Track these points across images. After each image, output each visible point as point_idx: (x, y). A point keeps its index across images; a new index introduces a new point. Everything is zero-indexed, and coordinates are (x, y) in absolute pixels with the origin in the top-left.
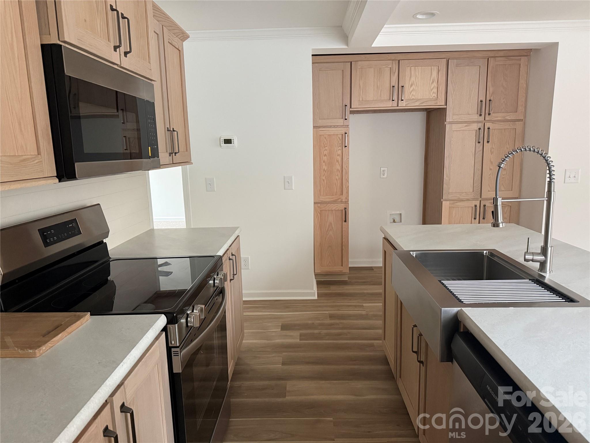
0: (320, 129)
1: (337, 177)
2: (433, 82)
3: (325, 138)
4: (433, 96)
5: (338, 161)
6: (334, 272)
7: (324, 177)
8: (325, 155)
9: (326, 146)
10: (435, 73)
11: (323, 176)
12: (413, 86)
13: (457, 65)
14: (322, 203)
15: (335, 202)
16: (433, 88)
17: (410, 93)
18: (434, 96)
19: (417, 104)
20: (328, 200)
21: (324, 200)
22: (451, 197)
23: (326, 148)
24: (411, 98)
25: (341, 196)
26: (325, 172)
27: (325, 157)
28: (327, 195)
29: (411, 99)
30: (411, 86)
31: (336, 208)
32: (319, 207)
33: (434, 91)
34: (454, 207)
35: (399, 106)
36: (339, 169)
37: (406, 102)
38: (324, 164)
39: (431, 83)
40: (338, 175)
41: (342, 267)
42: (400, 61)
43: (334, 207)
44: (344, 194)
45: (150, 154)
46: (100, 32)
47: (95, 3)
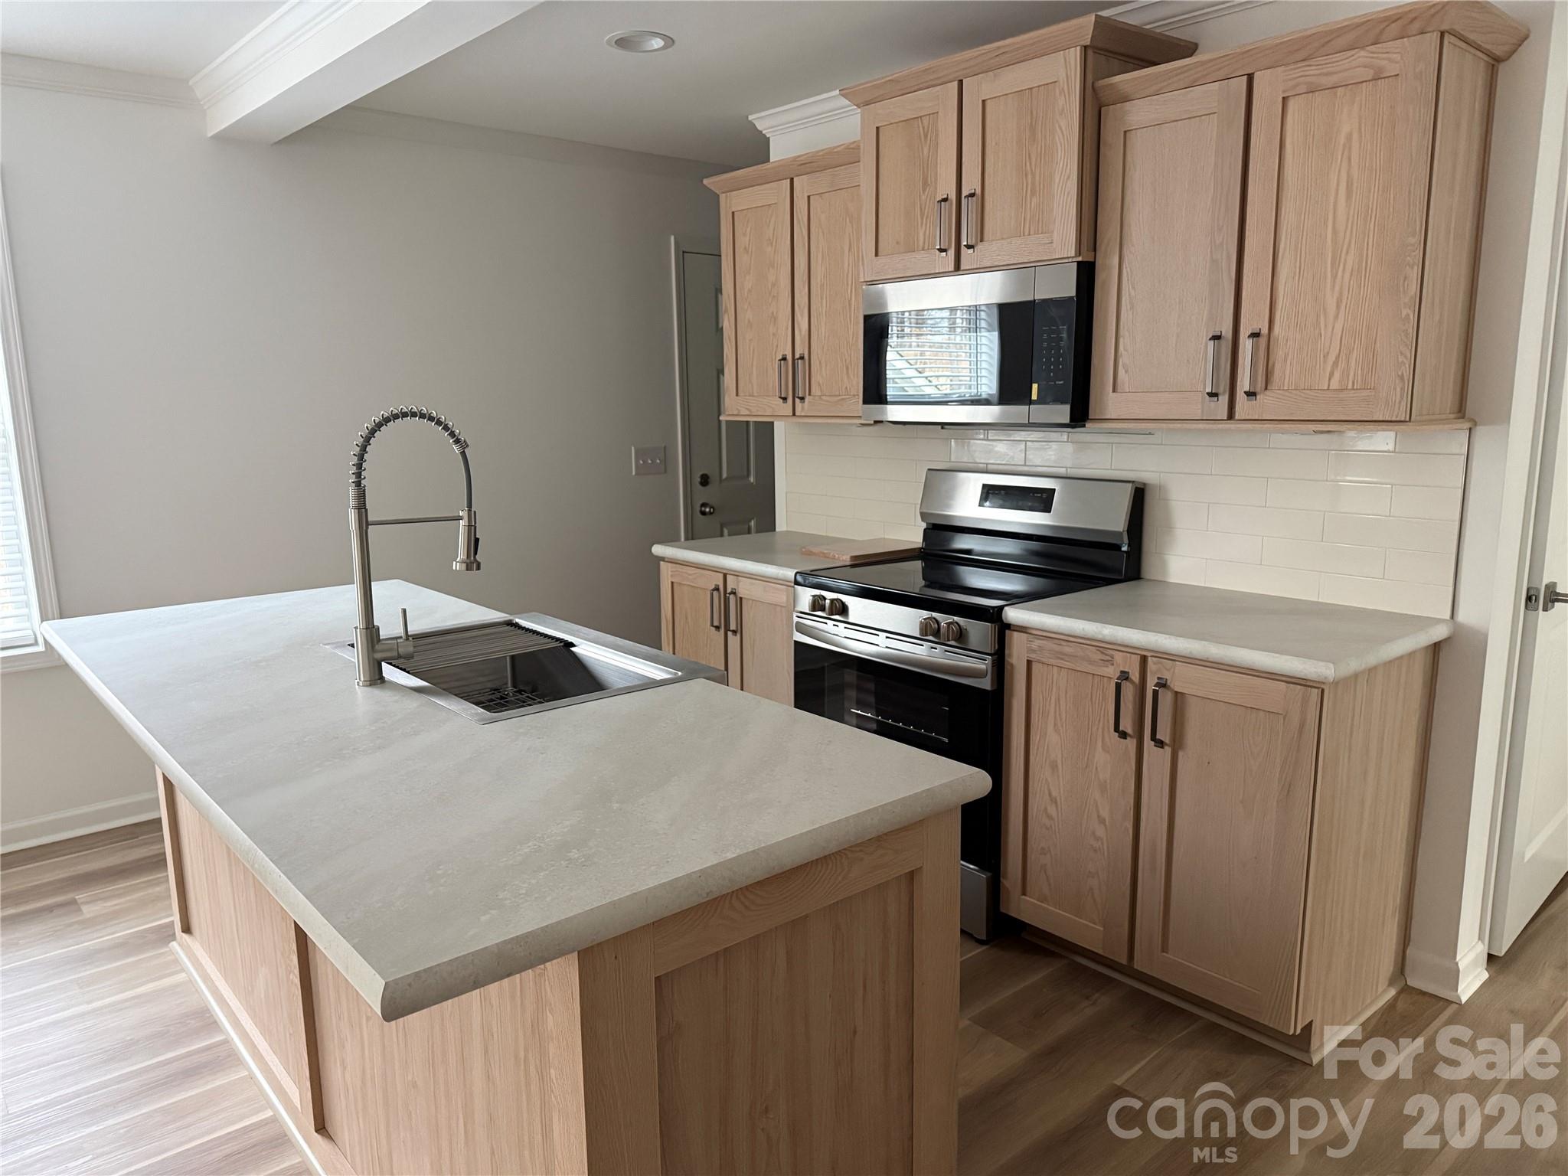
45: (1034, 397)
46: (924, 243)
47: (918, 210)
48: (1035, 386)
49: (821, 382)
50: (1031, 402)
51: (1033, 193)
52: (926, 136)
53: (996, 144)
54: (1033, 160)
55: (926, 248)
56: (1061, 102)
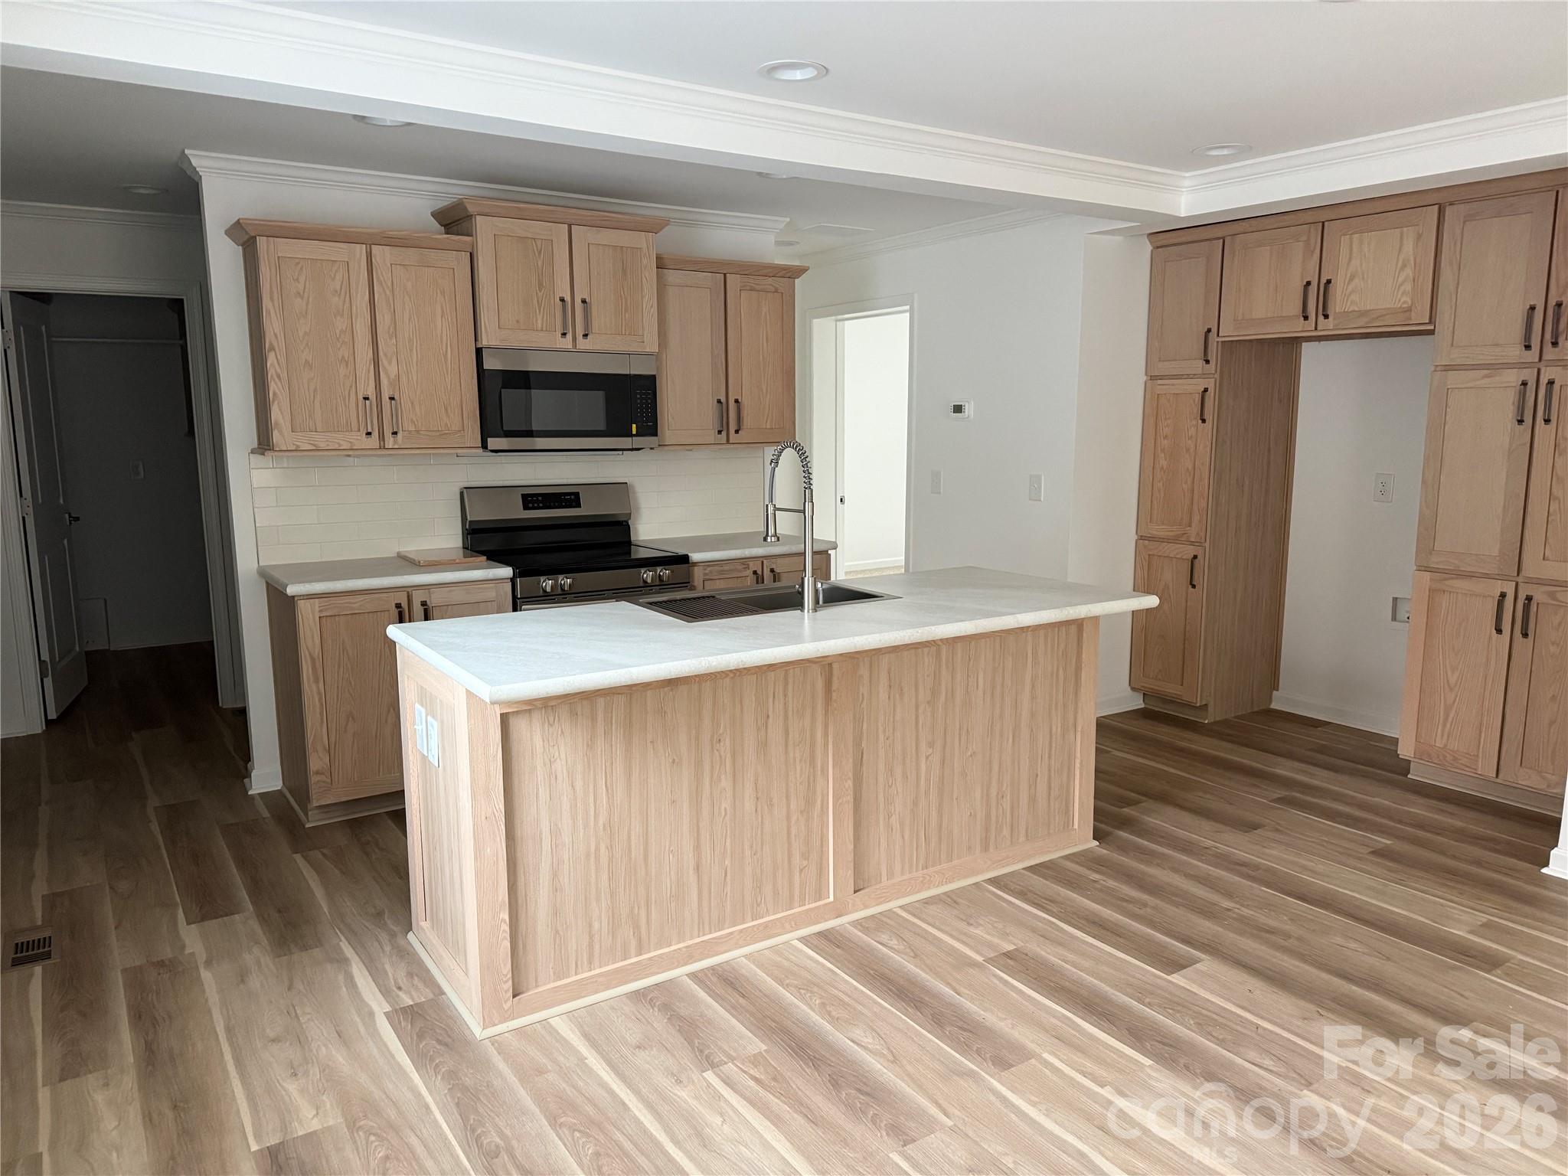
0: (1160, 382)
1: (1184, 486)
2: (1404, 266)
3: (1169, 401)
4: (1402, 300)
5: (1188, 450)
6: (1166, 694)
7: (1161, 484)
8: (1166, 436)
9: (1169, 418)
10: (1409, 246)
11: (1159, 481)
12: (1356, 281)
13: (1469, 218)
14: (1152, 539)
15: (1175, 540)
16: (1404, 282)
17: (1348, 298)
18: (1405, 302)
19: (1362, 321)
20: (1162, 534)
21: (1155, 533)
22: (1437, 563)
23: (1169, 421)
24: (1349, 308)
25: (1189, 528)
26: (1162, 473)
27: (1166, 441)
28: (1163, 524)
29: (1350, 310)
30: (1352, 279)
31: (1177, 554)
32: (1145, 547)
33: (1405, 290)
34: (1444, 591)
35: (1319, 328)
36: (1190, 468)
37: (1334, 319)
38: (1163, 455)
39: (1398, 270)
40: (1186, 483)
41: (1180, 687)
42: (1326, 223)
43: (1171, 549)
44: (1194, 525)
45: (634, 432)
46: (542, 325)
47: (535, 302)
48: (634, 426)
49: (415, 419)
50: (631, 435)
51: (626, 311)
52: (540, 253)
53: (598, 273)
54: (625, 289)
55: (544, 329)
56: (645, 261)
